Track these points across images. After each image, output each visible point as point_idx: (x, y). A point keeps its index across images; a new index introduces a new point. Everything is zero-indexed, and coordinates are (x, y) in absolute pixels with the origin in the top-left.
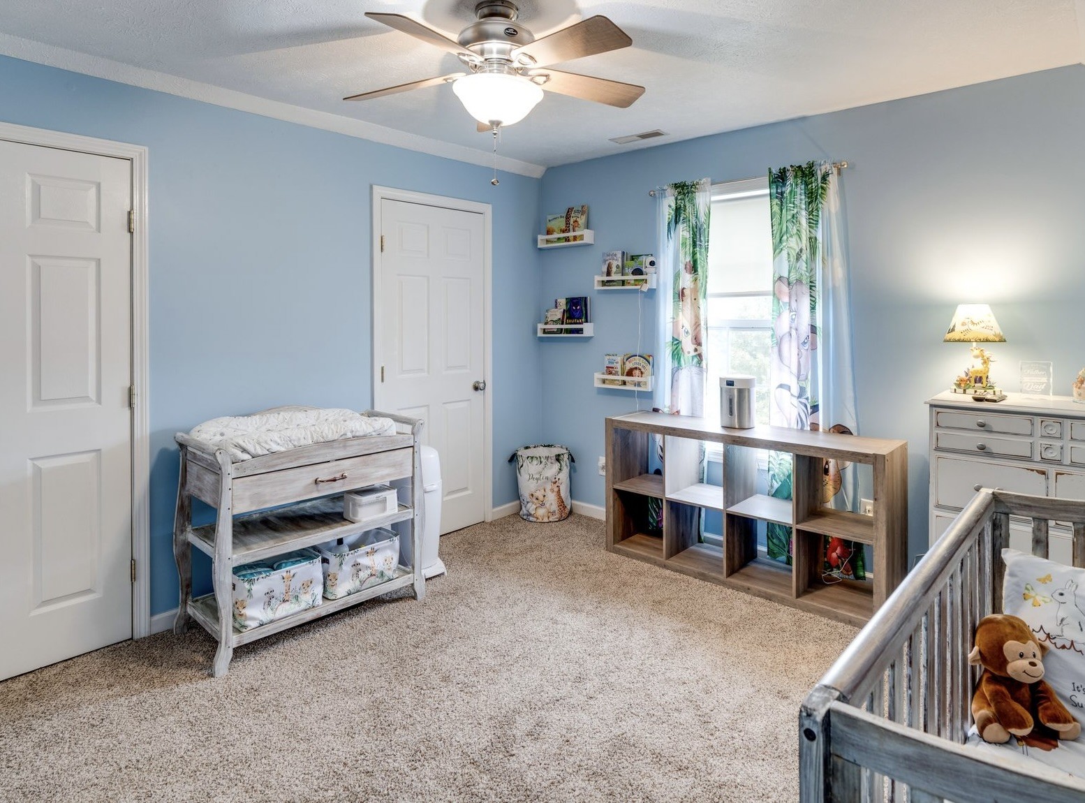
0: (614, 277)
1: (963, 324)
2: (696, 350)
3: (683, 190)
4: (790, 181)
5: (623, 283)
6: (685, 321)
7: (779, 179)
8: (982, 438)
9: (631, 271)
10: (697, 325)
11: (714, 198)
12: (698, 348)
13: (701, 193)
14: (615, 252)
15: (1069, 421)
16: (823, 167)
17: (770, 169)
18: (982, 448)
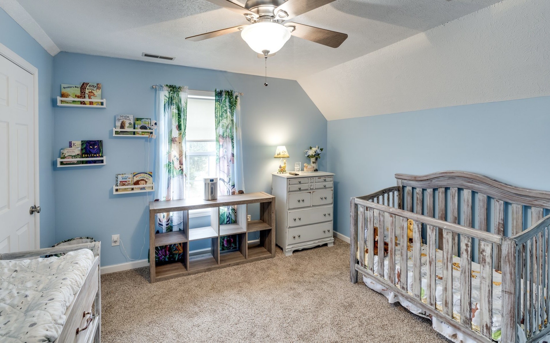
0: (126, 129)
1: (283, 152)
2: (180, 167)
3: (173, 89)
4: (224, 96)
5: (134, 133)
6: (175, 153)
7: (219, 94)
8: (299, 186)
9: (139, 126)
10: (181, 155)
11: (189, 96)
12: (181, 166)
13: (183, 93)
14: (127, 115)
15: (315, 177)
16: (236, 93)
17: (216, 89)
18: (300, 189)
